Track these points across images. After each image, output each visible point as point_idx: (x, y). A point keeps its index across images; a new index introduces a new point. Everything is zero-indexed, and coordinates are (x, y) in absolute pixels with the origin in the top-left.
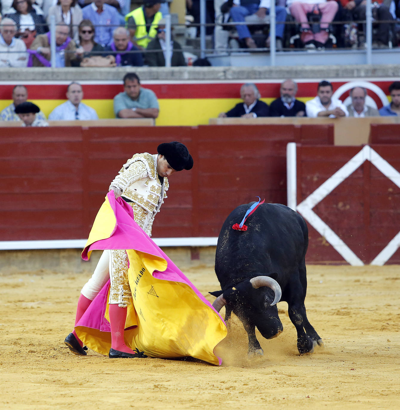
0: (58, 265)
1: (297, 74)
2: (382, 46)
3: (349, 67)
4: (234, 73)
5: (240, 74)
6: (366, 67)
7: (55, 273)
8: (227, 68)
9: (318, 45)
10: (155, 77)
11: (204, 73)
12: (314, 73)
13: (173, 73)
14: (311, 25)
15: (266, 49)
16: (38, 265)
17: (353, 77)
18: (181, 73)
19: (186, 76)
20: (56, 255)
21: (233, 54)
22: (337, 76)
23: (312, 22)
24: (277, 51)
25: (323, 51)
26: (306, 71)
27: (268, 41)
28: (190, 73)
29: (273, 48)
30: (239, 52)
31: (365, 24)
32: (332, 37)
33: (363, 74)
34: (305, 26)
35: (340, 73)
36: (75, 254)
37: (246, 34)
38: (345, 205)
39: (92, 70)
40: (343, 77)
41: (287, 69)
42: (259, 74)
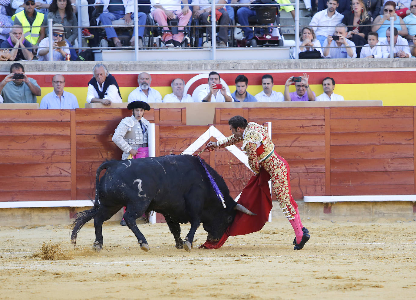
1: (156, 67)
3: (198, 62)
6: (212, 62)
9: (176, 44)
10: (41, 69)
11: (81, 66)
12: (170, 67)
13: (55, 66)
14: (170, 28)
15: (131, 47)
17: (201, 70)
18: (62, 66)
19: (66, 68)
21: (104, 51)
22: (189, 69)
23: (171, 26)
24: (140, 49)
26: (163, 65)
27: (132, 41)
28: (68, 66)
29: (137, 46)
30: (109, 49)
31: (211, 27)
32: (187, 37)
33: (209, 68)
34: (166, 28)
35: (191, 67)
37: (113, 34)
40: (193, 70)
41: (149, 63)
42: (125, 67)
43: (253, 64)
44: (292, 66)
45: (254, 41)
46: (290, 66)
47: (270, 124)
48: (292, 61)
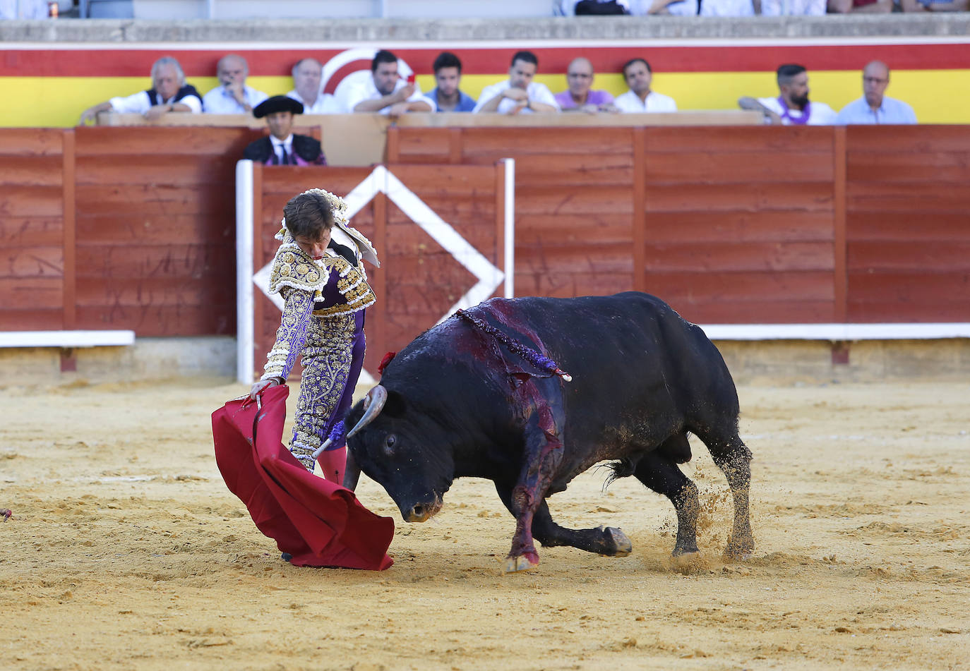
1: (253, 33)
3: (347, 23)
4: (140, 30)
5: (151, 33)
6: (379, 22)
8: (127, 21)
12: (285, 33)
13: (27, 30)
17: (354, 39)
18: (43, 30)
19: (53, 34)
22: (327, 37)
26: (270, 30)
28: (58, 29)
33: (372, 35)
35: (332, 32)
40: (337, 39)
41: (237, 25)
42: (187, 34)
43: (469, 27)
44: (560, 33)
46: (553, 32)
47: (510, 165)
48: (560, 20)
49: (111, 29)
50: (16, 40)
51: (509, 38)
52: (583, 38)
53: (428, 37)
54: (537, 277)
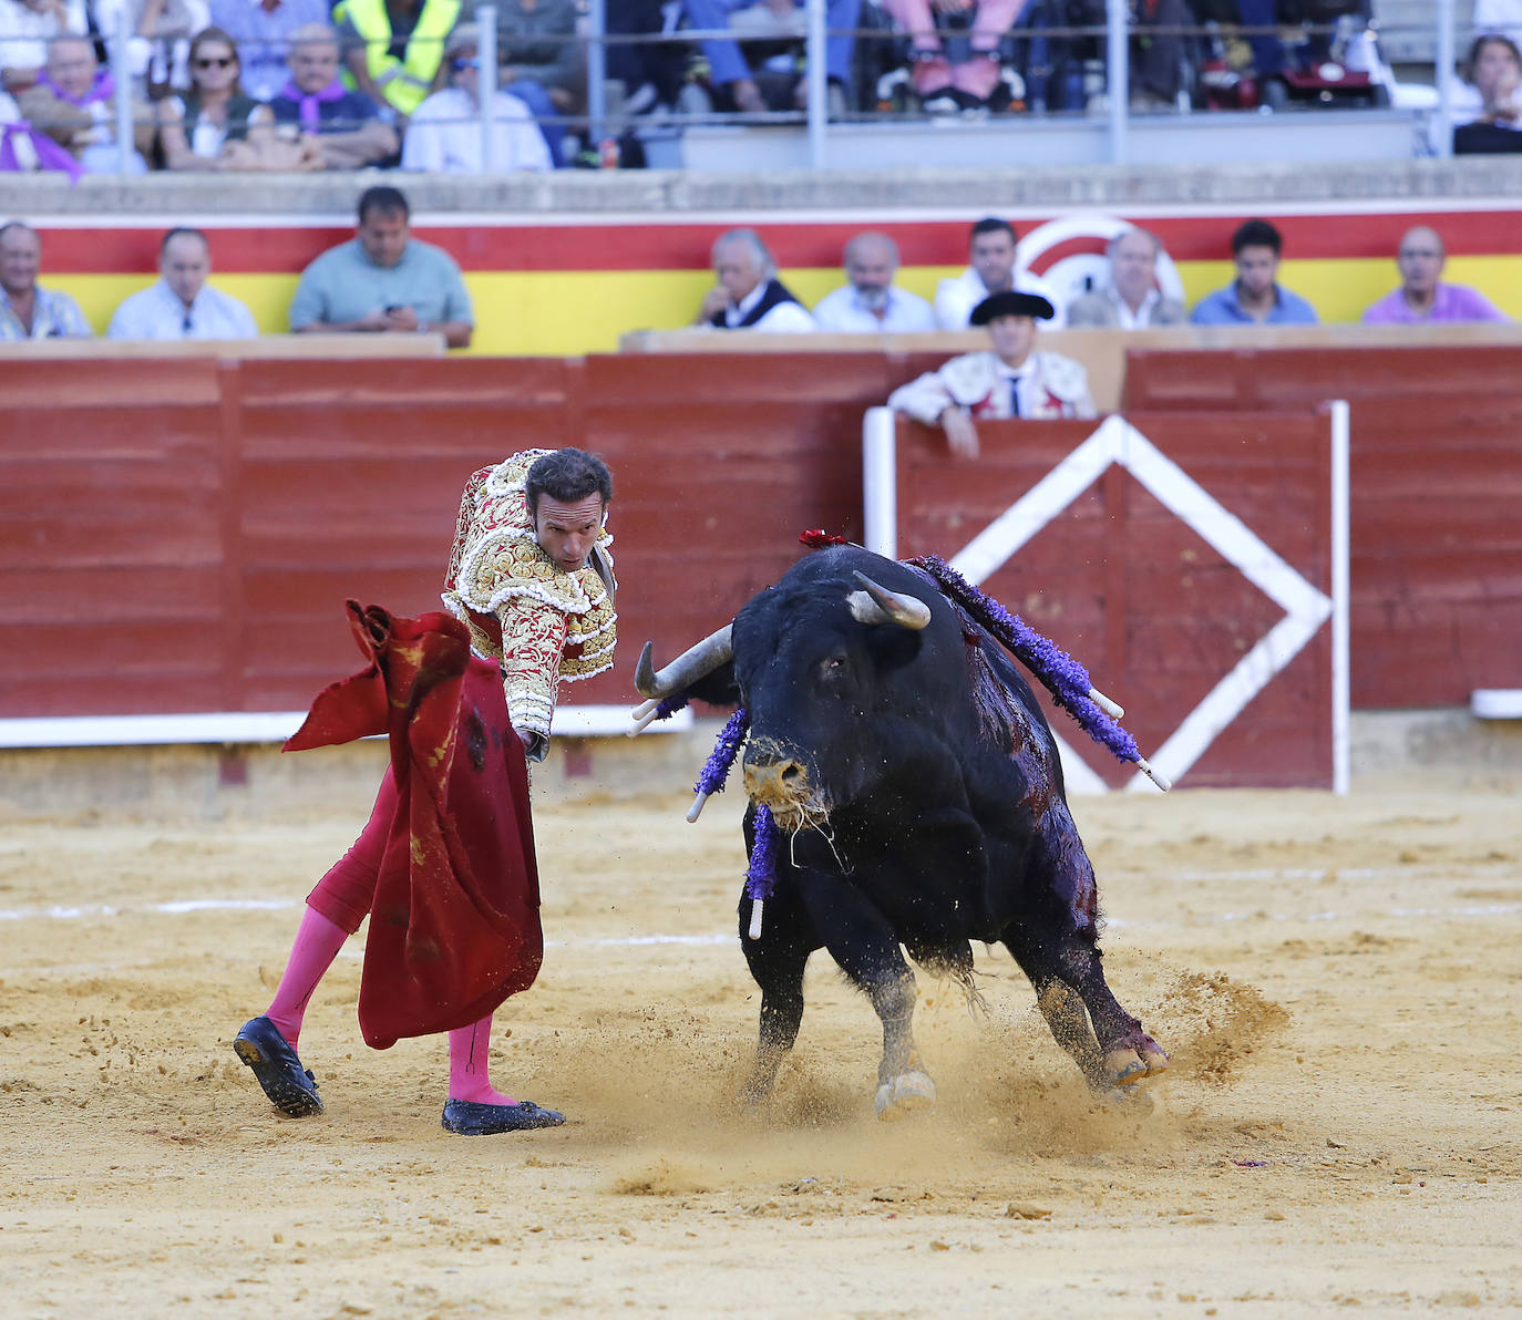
0: (144, 793)
1: (891, 192)
2: (1161, 106)
3: (1054, 173)
4: (697, 191)
5: (715, 194)
6: (1110, 171)
7: (137, 819)
8: (672, 174)
9: (964, 100)
10: (447, 204)
11: (602, 192)
12: (945, 191)
13: (501, 192)
14: (943, 41)
16: (81, 797)
17: (1067, 202)
18: (528, 190)
19: (545, 199)
20: (138, 763)
21: (691, 131)
22: (1019, 199)
24: (831, 121)
25: (978, 118)
26: (919, 187)
27: (801, 90)
28: (556, 189)
29: (818, 112)
30: (712, 124)
33: (1098, 192)
34: (925, 42)
35: (1029, 191)
36: (200, 760)
37: (735, 68)
38: (1046, 604)
39: (246, 180)
40: (1037, 202)
41: (864, 179)
42: (774, 195)
43: (1267, 178)
44: (1427, 186)
45: (1276, 90)
46: (1414, 183)
47: (1340, 413)
48: (1426, 163)
49: (645, 189)
50: (481, 209)
51: (1337, 196)
52: (1467, 194)
53: (1197, 198)
54: (1389, 607)
